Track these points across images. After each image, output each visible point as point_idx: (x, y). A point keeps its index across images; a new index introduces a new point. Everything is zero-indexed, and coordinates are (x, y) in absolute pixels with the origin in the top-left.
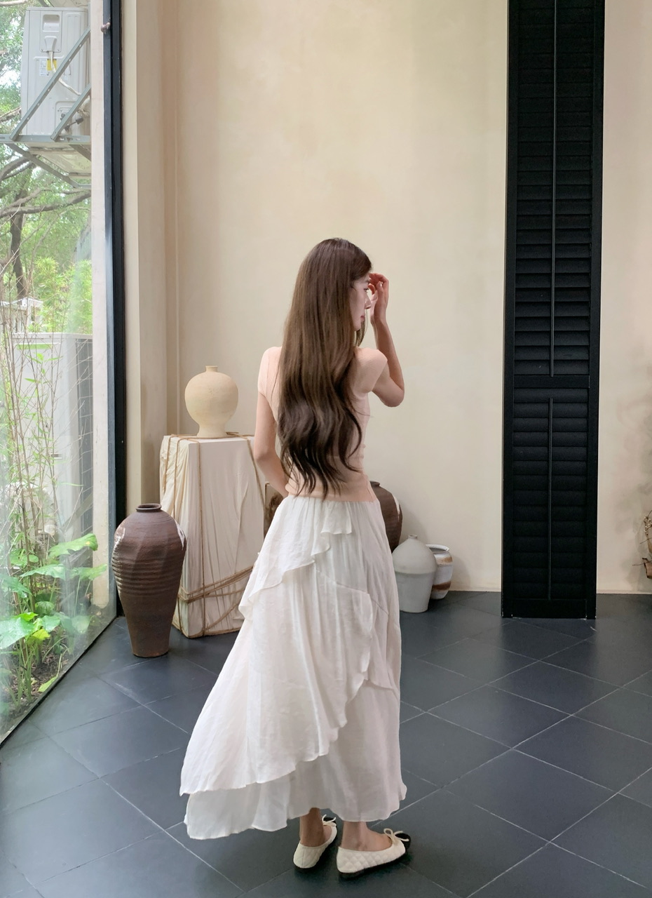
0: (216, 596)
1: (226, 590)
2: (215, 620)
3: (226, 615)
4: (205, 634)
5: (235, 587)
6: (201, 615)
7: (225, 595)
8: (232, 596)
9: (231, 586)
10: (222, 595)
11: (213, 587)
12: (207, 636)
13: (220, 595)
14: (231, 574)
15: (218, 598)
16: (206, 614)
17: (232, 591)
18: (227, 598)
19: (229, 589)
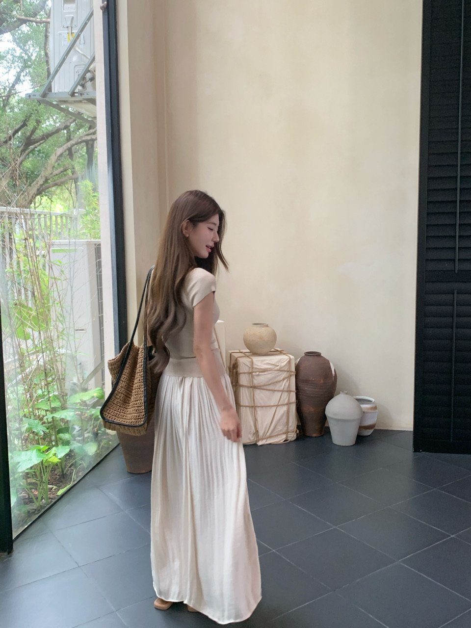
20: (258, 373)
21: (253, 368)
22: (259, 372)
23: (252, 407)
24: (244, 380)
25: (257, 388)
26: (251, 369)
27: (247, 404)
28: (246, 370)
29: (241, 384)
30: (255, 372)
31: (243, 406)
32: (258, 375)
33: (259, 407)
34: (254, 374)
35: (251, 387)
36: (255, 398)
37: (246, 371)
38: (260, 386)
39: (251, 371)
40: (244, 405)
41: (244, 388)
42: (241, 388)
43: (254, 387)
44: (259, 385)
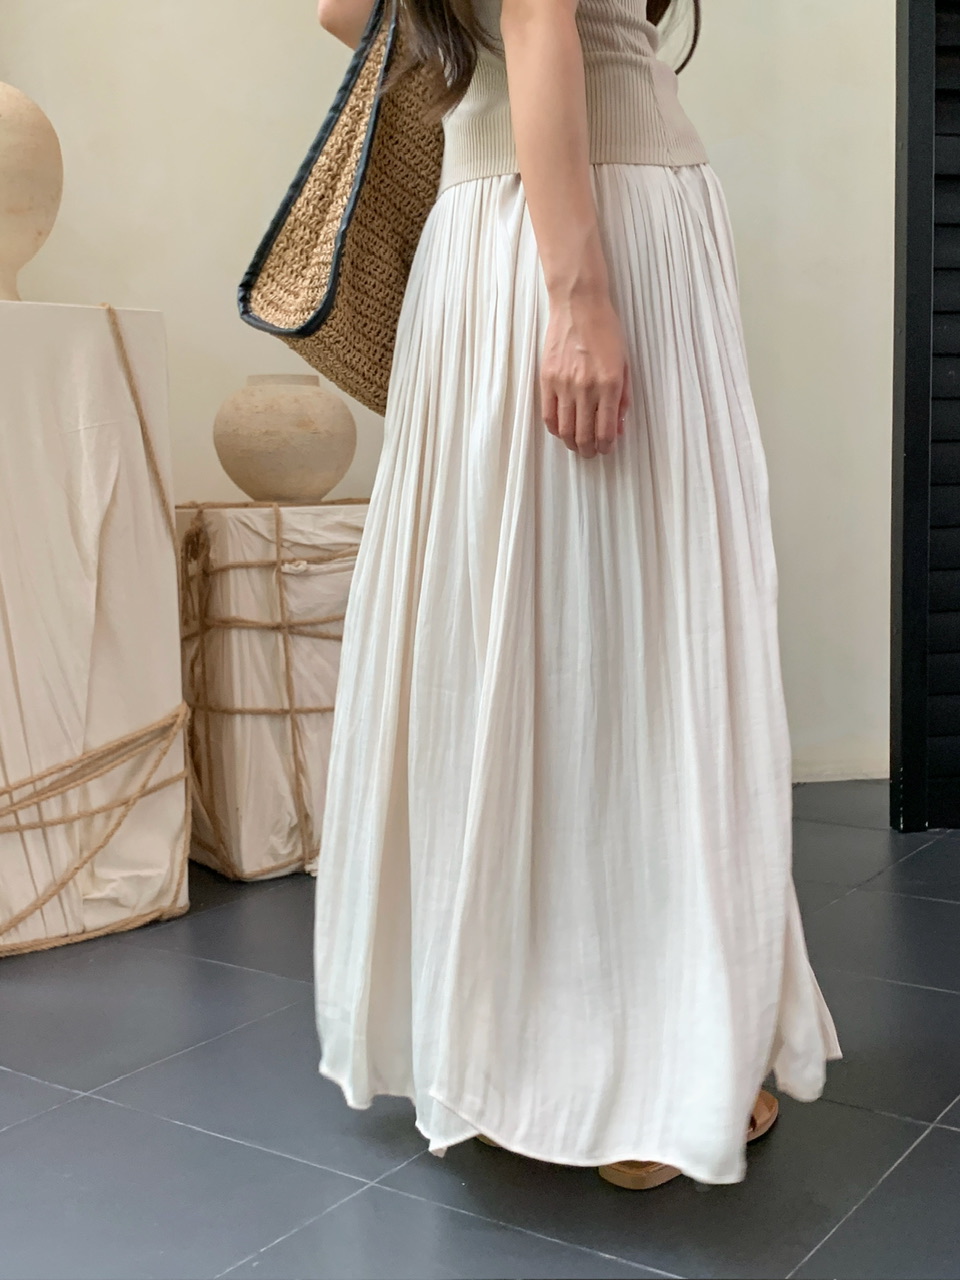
3: (59, 887)
5: (85, 794)
7: (53, 824)
9: (73, 796)
10: (42, 826)
11: (6, 800)
13: (32, 827)
18: (58, 835)
19: (65, 803)
20: (303, 566)
21: (280, 543)
22: (309, 562)
23: (284, 713)
24: (242, 597)
25: (301, 634)
26: (274, 548)
27: (261, 704)
28: (254, 552)
29: (233, 613)
30: (291, 562)
31: (242, 712)
32: (305, 575)
33: (311, 711)
34: (286, 568)
35: (277, 628)
36: (293, 675)
37: (251, 557)
38: (313, 624)
39: (273, 557)
40: (249, 705)
41: (244, 633)
42: (234, 634)
43: (288, 629)
44: (309, 618)
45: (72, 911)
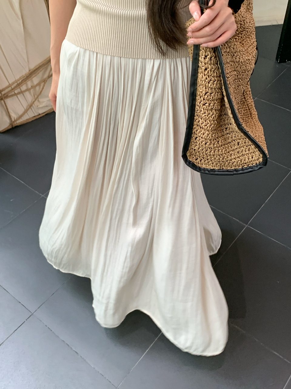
0: (15, 94)
1: (24, 88)
2: (20, 113)
3: (30, 106)
4: (14, 127)
5: (32, 82)
6: (4, 113)
7: (25, 91)
8: (32, 90)
9: (29, 84)
10: (22, 92)
11: (10, 88)
12: (17, 127)
13: (19, 93)
14: (26, 71)
15: (19, 96)
16: (10, 110)
17: (30, 86)
18: (27, 94)
45: (35, 111)
